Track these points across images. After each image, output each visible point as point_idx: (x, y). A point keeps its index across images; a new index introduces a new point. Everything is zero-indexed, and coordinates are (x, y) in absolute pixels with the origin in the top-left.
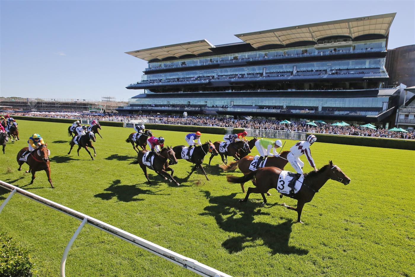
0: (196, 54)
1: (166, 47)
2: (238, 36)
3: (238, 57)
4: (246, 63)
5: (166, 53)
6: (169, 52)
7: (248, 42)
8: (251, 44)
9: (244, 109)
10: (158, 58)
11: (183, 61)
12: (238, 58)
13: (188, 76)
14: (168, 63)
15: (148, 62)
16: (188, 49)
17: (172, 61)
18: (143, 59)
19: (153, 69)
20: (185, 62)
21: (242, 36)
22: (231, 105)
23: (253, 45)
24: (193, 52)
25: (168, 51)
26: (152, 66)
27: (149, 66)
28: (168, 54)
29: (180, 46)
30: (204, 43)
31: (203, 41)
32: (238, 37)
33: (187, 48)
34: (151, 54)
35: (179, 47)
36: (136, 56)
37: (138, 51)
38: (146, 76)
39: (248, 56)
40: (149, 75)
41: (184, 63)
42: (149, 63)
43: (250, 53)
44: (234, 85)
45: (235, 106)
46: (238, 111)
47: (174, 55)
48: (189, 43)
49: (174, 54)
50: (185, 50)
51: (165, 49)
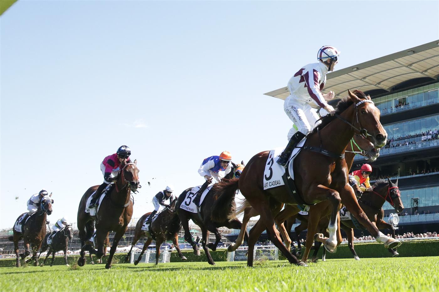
0: (432, 76)
1: (358, 67)
5: (359, 83)
6: (366, 80)
11: (399, 96)
13: (412, 134)
16: (411, 65)
20: (404, 99)
24: (426, 71)
25: (364, 78)
28: (364, 83)
29: (393, 60)
33: (410, 63)
35: (391, 63)
41: (402, 102)
47: (379, 86)
49: (379, 83)
50: (405, 70)
51: (356, 74)
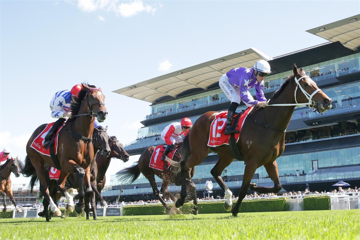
1: (182, 72)
2: (314, 31)
3: (318, 70)
4: (337, 81)
5: (183, 83)
6: (188, 81)
7: (335, 40)
8: (342, 42)
9: (342, 174)
10: (169, 94)
12: (320, 73)
14: (187, 100)
15: (151, 104)
17: (194, 97)
18: (143, 99)
19: (159, 115)
20: (217, 95)
21: (321, 30)
22: (313, 169)
23: (346, 43)
25: (187, 80)
26: (159, 110)
27: (153, 111)
28: (187, 84)
29: (208, 66)
30: (251, 54)
31: (249, 52)
32: (314, 34)
33: (221, 68)
34: (157, 88)
35: (206, 69)
36: (131, 96)
37: (135, 86)
38: (147, 128)
39: (340, 65)
40: (152, 127)
41: (215, 98)
42: (153, 106)
43: (343, 61)
44: (316, 125)
45: (321, 170)
46: (330, 179)
47: (198, 85)
48: (223, 59)
49: (198, 84)
51: (181, 76)
